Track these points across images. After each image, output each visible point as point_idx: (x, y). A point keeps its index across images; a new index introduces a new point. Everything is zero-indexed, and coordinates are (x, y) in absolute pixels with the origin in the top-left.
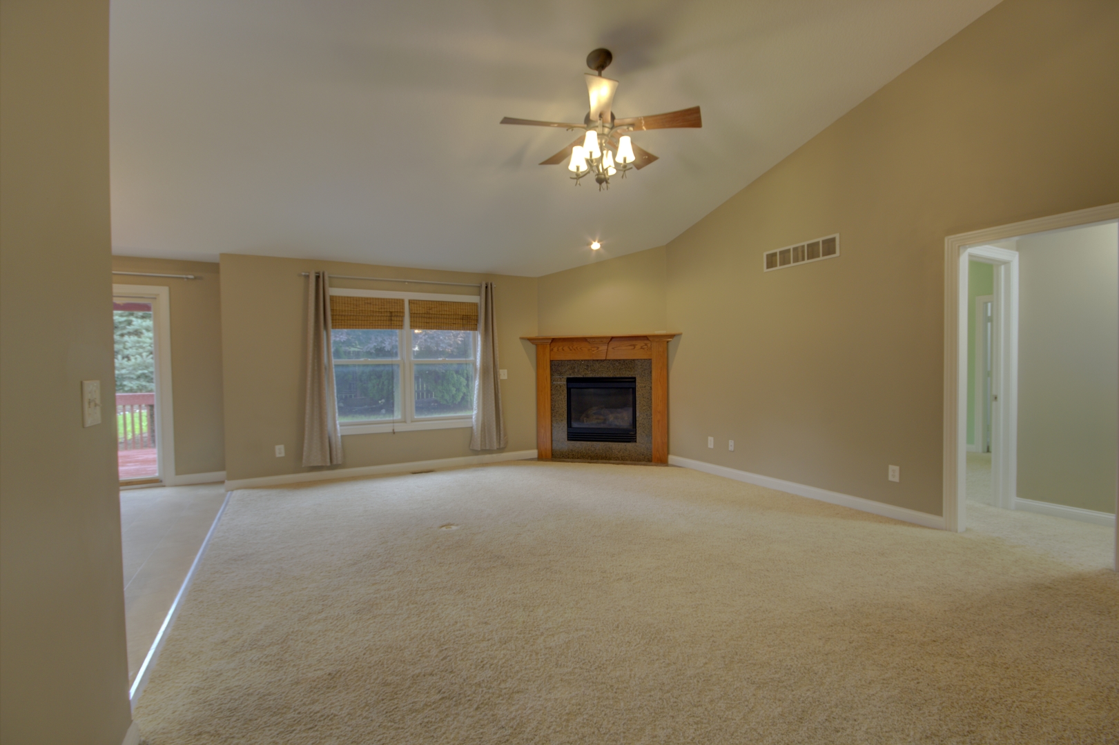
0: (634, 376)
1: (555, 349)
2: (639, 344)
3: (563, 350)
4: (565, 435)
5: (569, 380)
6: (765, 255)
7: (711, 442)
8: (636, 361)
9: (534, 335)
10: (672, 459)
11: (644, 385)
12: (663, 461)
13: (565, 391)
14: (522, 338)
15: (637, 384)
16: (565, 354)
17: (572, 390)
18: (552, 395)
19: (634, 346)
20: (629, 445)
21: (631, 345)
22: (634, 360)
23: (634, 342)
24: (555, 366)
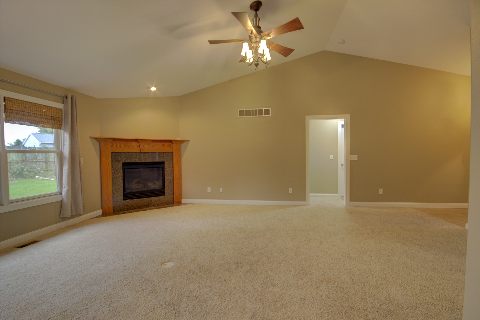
0: (163, 161)
1: (115, 145)
2: (167, 144)
3: (120, 146)
4: (122, 197)
5: (124, 164)
6: (239, 110)
7: (209, 190)
8: (165, 153)
9: (98, 135)
10: (184, 201)
11: (169, 166)
12: (179, 203)
13: (122, 171)
14: (91, 138)
15: (165, 165)
16: (122, 148)
17: (125, 170)
18: (112, 173)
19: (164, 145)
20: (162, 198)
21: (162, 145)
22: (163, 153)
23: (164, 143)
24: (115, 156)
